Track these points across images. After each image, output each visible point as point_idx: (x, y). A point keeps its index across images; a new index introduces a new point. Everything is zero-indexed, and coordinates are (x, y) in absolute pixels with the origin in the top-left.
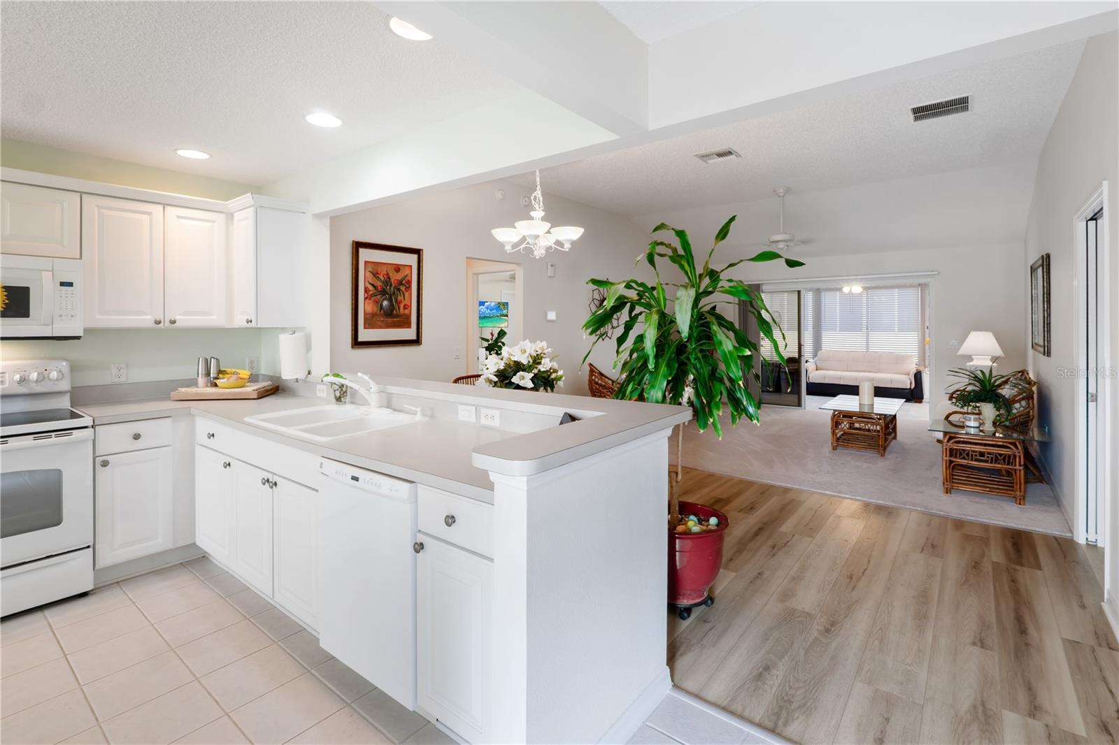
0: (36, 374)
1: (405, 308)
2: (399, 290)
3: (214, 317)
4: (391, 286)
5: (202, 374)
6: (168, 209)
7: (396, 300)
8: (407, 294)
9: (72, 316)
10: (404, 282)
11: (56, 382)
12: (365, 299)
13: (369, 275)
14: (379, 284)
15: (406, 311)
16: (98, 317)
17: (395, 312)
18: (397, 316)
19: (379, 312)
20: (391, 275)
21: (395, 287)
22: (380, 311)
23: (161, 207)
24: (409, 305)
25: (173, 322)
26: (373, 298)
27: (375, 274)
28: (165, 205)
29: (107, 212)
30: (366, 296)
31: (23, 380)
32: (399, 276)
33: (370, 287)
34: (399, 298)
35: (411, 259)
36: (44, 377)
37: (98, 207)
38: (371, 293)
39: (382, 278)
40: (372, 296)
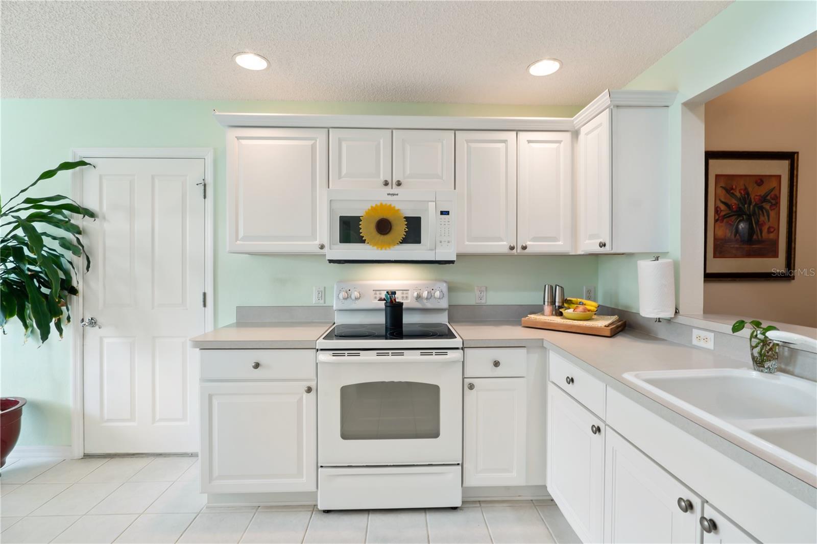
0: (426, 292)
1: (769, 232)
2: (761, 208)
3: (560, 243)
4: (750, 203)
5: (548, 302)
6: (521, 134)
7: (757, 222)
8: (773, 214)
9: (449, 242)
10: (768, 198)
11: (439, 300)
12: (716, 221)
13: (721, 192)
14: (733, 202)
15: (772, 236)
16: (467, 243)
17: (755, 237)
18: (759, 242)
19: (733, 237)
20: (750, 190)
21: (756, 204)
22: (735, 236)
23: (514, 133)
24: (776, 227)
25: (524, 248)
26: (725, 220)
27: (729, 190)
28: (517, 131)
29: (473, 145)
30: (717, 217)
31: (419, 297)
32: (762, 191)
33: (723, 207)
34: (762, 219)
35: (780, 168)
36: (431, 296)
37: (468, 141)
38: (723, 213)
39: (738, 195)
40: (724, 217)
